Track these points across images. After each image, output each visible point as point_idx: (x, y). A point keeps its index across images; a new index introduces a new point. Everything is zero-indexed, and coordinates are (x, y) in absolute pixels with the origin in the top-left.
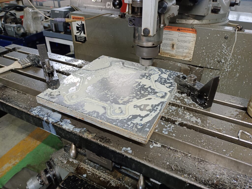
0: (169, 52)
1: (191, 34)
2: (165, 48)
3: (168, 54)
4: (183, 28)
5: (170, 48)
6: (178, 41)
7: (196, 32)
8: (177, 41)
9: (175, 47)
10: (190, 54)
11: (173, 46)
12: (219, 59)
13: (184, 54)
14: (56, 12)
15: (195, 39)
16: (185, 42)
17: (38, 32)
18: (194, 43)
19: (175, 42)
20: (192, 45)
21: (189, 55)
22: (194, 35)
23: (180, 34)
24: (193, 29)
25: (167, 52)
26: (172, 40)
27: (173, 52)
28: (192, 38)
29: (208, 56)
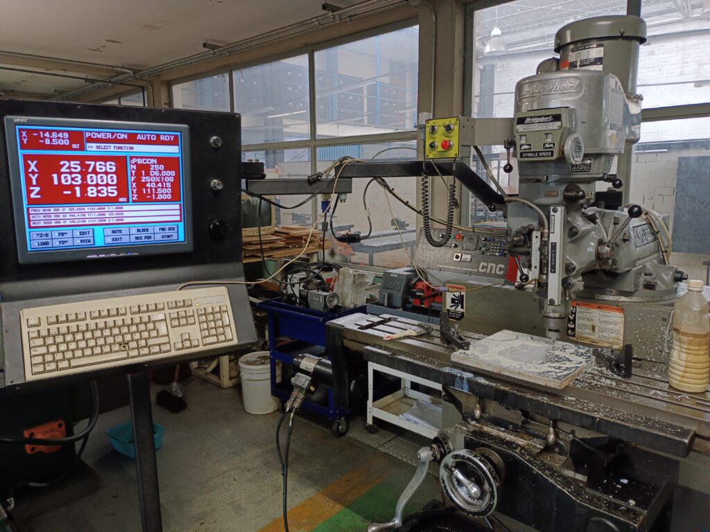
0: (589, 336)
1: (617, 313)
2: (583, 331)
3: (587, 338)
4: (605, 306)
5: (590, 331)
6: (600, 322)
7: (622, 310)
8: (598, 322)
9: (596, 329)
10: (619, 339)
11: (594, 328)
12: (661, 348)
13: (611, 340)
14: (392, 275)
15: (623, 320)
16: (610, 323)
17: (357, 307)
18: (622, 325)
19: (596, 322)
20: (620, 328)
21: (618, 341)
22: (621, 315)
23: (601, 313)
24: (619, 307)
25: (586, 336)
26: (591, 320)
27: (595, 337)
28: (619, 319)
29: (645, 343)
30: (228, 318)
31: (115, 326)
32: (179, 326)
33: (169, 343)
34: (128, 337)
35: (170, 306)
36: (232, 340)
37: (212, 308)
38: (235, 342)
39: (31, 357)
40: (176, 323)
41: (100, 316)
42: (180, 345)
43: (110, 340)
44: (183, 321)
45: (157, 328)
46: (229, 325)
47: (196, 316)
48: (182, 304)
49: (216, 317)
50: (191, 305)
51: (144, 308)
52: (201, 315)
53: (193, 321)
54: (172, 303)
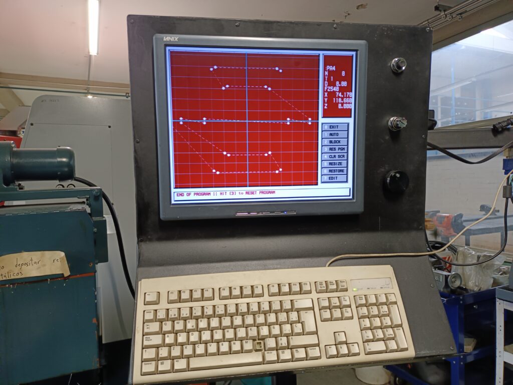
17: (482, 290)
30: (399, 314)
31: (248, 312)
32: (331, 319)
33: (318, 345)
34: (265, 331)
35: (319, 288)
36: (406, 349)
37: (376, 296)
38: (411, 353)
39: (143, 348)
40: (327, 314)
41: (231, 297)
42: (333, 351)
43: (241, 333)
44: (337, 313)
45: (302, 320)
46: (401, 326)
47: (353, 306)
48: (334, 287)
49: (382, 310)
50: (346, 290)
51: (286, 289)
52: (361, 305)
53: (350, 315)
54: (321, 284)
